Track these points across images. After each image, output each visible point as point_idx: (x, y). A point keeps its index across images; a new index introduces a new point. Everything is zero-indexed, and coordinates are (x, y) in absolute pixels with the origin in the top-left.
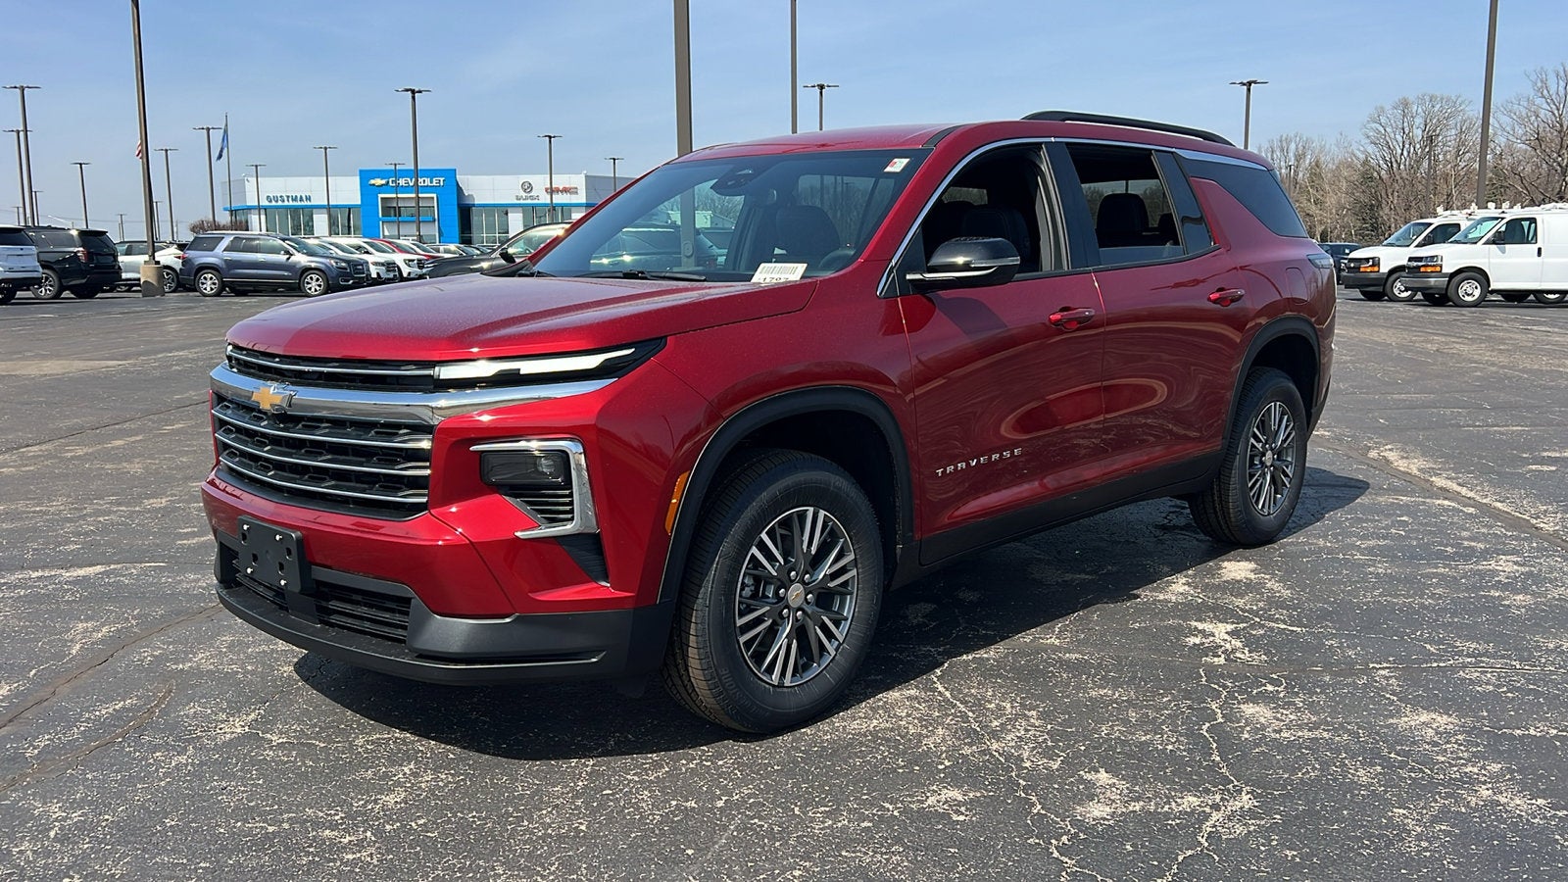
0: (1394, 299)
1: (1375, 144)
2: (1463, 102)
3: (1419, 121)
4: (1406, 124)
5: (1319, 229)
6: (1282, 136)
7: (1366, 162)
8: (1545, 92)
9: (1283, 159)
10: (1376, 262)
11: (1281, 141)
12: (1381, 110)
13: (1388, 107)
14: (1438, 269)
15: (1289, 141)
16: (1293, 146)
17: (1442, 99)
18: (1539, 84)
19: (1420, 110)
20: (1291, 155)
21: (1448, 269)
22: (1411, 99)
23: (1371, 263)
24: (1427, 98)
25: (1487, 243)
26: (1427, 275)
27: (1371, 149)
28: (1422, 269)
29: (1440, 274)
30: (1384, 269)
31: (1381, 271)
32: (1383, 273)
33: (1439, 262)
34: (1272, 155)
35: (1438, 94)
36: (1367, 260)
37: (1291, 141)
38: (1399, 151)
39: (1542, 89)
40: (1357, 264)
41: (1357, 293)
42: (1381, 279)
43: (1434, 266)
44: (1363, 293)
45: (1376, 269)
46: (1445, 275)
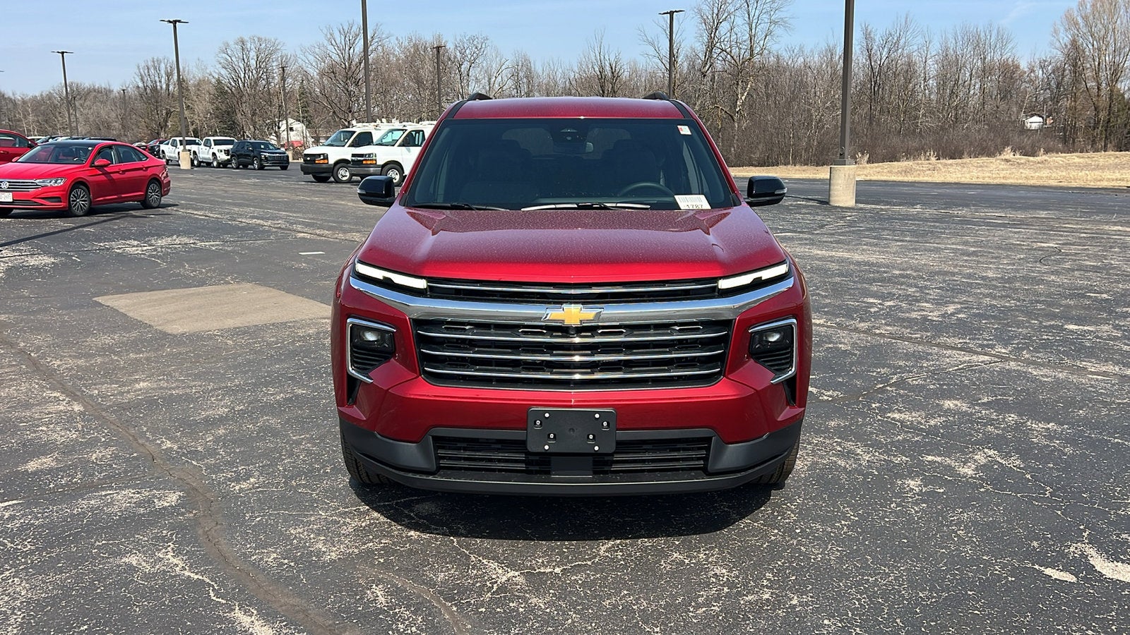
0: (338, 181)
1: (226, 69)
2: (279, 43)
3: (253, 54)
4: (245, 56)
5: (191, 128)
6: (153, 59)
7: (219, 82)
8: (333, 42)
9: (156, 75)
10: (326, 157)
11: (153, 62)
12: (227, 45)
13: (231, 43)
14: (374, 162)
15: (159, 62)
16: (163, 66)
17: (266, 40)
18: (329, 36)
19: (252, 47)
20: (163, 72)
21: (380, 162)
22: (246, 38)
23: (322, 157)
24: (256, 39)
25: (399, 146)
26: (368, 166)
27: (223, 72)
28: (364, 162)
29: (376, 165)
30: (331, 161)
31: (330, 163)
32: (331, 165)
33: (374, 158)
34: (148, 72)
35: (263, 37)
36: (319, 155)
37: (161, 62)
38: (243, 75)
39: (331, 39)
40: (313, 158)
41: (310, 177)
42: (330, 168)
43: (371, 160)
44: (314, 177)
45: (326, 161)
46: (379, 166)
